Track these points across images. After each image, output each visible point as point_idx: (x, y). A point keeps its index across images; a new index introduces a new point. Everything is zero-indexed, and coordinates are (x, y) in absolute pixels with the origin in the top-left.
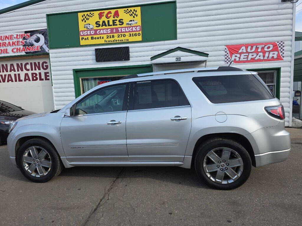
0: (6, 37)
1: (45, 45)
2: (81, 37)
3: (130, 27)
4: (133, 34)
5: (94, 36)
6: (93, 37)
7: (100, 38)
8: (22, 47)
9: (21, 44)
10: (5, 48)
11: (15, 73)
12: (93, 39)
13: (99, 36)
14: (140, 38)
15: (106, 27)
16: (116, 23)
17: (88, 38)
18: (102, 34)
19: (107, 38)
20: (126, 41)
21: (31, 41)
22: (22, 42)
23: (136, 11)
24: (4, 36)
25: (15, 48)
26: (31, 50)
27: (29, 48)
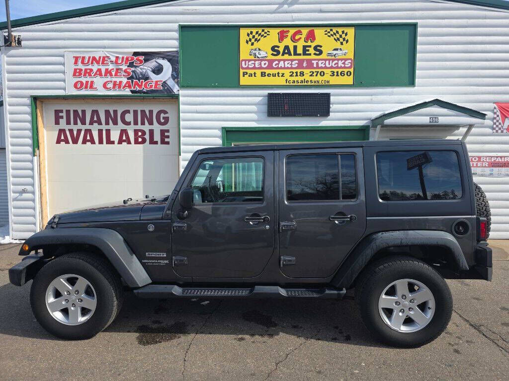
0: (94, 58)
1: (171, 79)
2: (242, 71)
3: (333, 60)
4: (337, 72)
5: (268, 71)
6: (265, 73)
7: (278, 76)
8: (125, 80)
9: (124, 75)
10: (89, 79)
11: (100, 127)
12: (265, 76)
13: (276, 71)
14: (349, 80)
15: (290, 57)
16: (308, 50)
17: (255, 73)
18: (281, 68)
19: (291, 76)
20: (324, 84)
21: (144, 71)
22: (125, 71)
23: (346, 34)
24: (89, 58)
25: (111, 82)
26: (143, 86)
27: (140, 84)
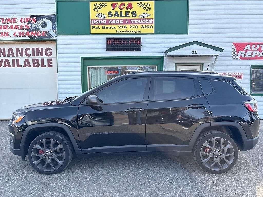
0: (9, 19)
1: (52, 30)
2: (91, 26)
3: (143, 19)
4: (145, 26)
5: (106, 26)
7: (112, 28)
8: (26, 31)
9: (25, 28)
10: (6, 31)
11: (13, 58)
12: (105, 28)
13: (110, 26)
14: (152, 30)
15: (118, 18)
16: (129, 14)
17: (99, 27)
19: (119, 28)
20: (138, 33)
21: (37, 26)
22: (26, 26)
23: (149, 5)
24: (6, 19)
25: (18, 32)
26: (36, 35)
27: (34, 33)
